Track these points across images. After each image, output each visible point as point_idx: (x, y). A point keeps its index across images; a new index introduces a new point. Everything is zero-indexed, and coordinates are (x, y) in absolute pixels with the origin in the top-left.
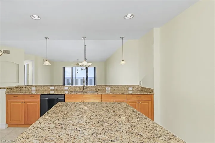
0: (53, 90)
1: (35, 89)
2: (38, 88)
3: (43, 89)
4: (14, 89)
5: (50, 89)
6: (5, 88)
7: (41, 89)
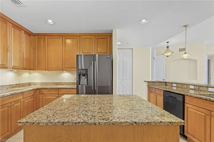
0: (192, 89)
1: (175, 86)
2: (178, 85)
3: (183, 87)
4: (157, 83)
5: (189, 87)
6: (146, 81)
7: (181, 87)
